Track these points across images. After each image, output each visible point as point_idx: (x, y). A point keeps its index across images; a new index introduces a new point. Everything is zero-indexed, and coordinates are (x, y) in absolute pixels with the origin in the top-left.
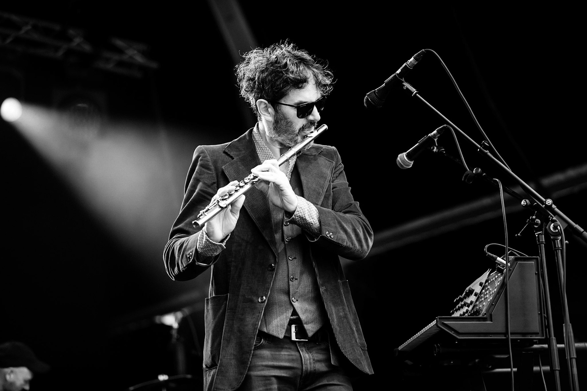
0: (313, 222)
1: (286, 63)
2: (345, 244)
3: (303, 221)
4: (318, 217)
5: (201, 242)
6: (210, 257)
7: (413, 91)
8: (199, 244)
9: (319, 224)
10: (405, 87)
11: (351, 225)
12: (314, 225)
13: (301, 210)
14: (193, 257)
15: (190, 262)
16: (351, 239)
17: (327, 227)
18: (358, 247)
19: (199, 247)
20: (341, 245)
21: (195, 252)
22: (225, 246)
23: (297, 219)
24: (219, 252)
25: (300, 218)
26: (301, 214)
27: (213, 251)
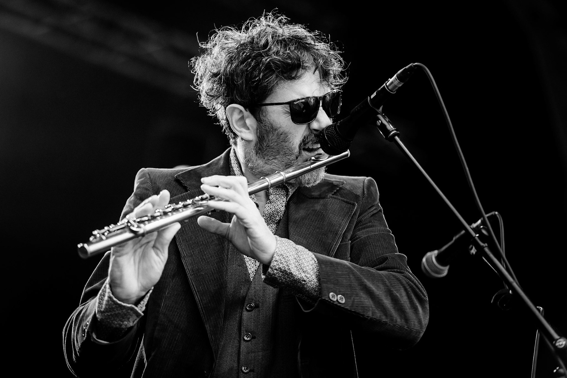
0: (305, 278)
2: (370, 314)
3: (287, 277)
4: (316, 269)
5: (102, 302)
6: (119, 330)
7: (391, 130)
8: (99, 304)
9: (317, 282)
10: (379, 122)
11: (383, 284)
12: (308, 283)
13: (281, 259)
14: (88, 329)
15: (85, 338)
16: (383, 307)
17: (333, 285)
18: (399, 321)
19: (98, 311)
20: (362, 317)
21: (91, 320)
22: (143, 312)
23: (276, 275)
24: (132, 322)
25: (282, 271)
26: (283, 265)
27: (120, 318)
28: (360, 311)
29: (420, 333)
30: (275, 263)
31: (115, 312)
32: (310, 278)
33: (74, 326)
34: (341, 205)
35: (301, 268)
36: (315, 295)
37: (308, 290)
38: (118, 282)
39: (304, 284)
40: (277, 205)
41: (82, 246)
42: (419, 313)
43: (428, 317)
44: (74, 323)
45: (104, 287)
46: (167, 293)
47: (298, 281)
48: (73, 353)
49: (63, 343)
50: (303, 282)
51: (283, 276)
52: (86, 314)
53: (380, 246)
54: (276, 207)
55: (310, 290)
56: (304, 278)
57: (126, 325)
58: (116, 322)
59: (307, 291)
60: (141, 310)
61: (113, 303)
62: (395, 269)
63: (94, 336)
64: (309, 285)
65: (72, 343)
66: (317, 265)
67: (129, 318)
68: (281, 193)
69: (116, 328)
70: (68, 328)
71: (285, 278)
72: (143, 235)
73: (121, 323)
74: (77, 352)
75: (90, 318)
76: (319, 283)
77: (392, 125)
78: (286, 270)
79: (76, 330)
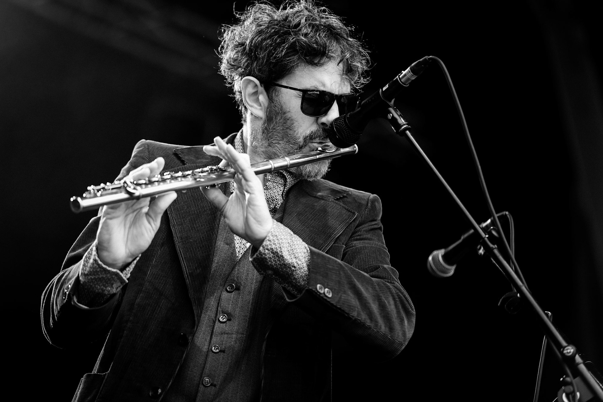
0: (296, 264)
1: (299, 24)
2: (355, 314)
3: (278, 260)
4: (307, 259)
5: (86, 265)
6: (101, 295)
7: (402, 124)
8: (84, 267)
9: (307, 270)
10: (390, 115)
11: (372, 288)
12: (298, 270)
13: (275, 240)
14: (70, 291)
15: (65, 301)
16: (369, 310)
17: (321, 277)
18: (383, 328)
19: (82, 273)
20: (346, 315)
21: (74, 282)
22: (128, 279)
23: (266, 255)
24: (115, 289)
25: (273, 253)
26: (275, 246)
27: (104, 282)
28: (346, 309)
29: (402, 345)
30: (268, 243)
31: (99, 276)
32: (301, 265)
33: (55, 289)
34: (341, 211)
35: (292, 252)
36: (303, 285)
37: (297, 278)
38: (105, 245)
39: (294, 270)
40: (273, 192)
41: (74, 199)
42: (404, 325)
43: (413, 331)
44: (54, 287)
45: (91, 250)
46: (154, 261)
47: (288, 265)
48: (51, 317)
49: (41, 307)
50: (293, 268)
51: (273, 258)
52: (68, 276)
53: (374, 258)
54: (272, 194)
55: (299, 278)
56: (294, 264)
57: (109, 291)
58: (99, 287)
59: (295, 278)
60: (125, 277)
61: (97, 266)
62: (386, 279)
63: (75, 300)
64: (298, 272)
65: (51, 307)
66: (309, 254)
67: (113, 284)
68: (279, 182)
69: (99, 294)
70: (48, 292)
71: (275, 260)
72: (138, 198)
73: (104, 288)
74: (56, 316)
75: (72, 281)
76: (309, 272)
77: (404, 119)
78: (277, 252)
79: (56, 293)
